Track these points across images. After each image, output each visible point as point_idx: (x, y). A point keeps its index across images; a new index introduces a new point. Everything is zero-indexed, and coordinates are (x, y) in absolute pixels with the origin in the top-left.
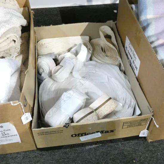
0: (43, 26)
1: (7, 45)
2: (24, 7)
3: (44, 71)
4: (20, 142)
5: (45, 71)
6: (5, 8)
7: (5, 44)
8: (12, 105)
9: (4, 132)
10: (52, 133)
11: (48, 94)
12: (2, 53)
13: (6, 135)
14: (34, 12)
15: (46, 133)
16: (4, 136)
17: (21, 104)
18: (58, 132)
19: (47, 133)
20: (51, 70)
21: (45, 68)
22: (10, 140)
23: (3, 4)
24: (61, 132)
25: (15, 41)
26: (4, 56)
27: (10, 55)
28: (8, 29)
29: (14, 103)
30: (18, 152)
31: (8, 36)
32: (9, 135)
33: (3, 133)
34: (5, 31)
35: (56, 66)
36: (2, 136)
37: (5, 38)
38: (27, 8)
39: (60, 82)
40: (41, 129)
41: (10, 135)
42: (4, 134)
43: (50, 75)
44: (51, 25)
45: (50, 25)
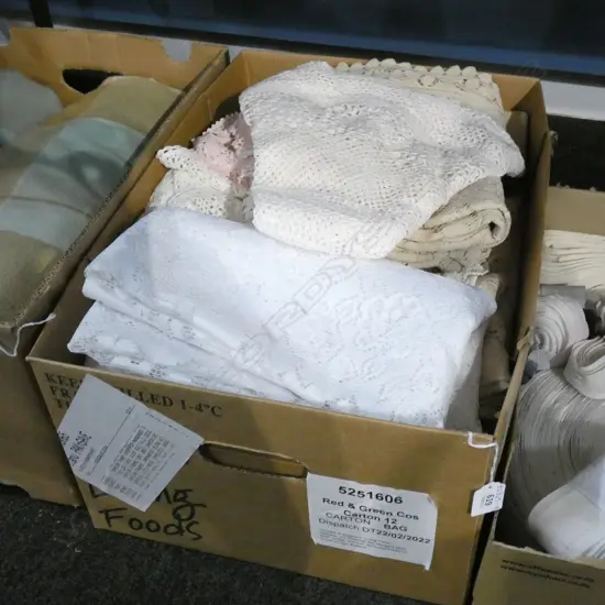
0: (563, 185)
1: (465, 235)
2: (516, 109)
3: (542, 345)
4: (427, 568)
5: (547, 347)
6: (463, 105)
7: (461, 229)
8: (470, 444)
9: (397, 518)
10: (553, 576)
11: (541, 429)
12: (441, 256)
13: (394, 531)
14: (556, 137)
15: (531, 570)
16: (389, 531)
17: (497, 450)
18: (575, 580)
19: (536, 571)
20: (570, 348)
21: (552, 335)
22: (398, 549)
23: (458, 90)
24: (588, 583)
25: (492, 226)
26: (442, 267)
27: (463, 266)
28: (473, 181)
29: (476, 440)
30: (399, 594)
31: (477, 207)
32: (403, 533)
33: (390, 521)
34: (465, 186)
35: (590, 338)
36: (383, 529)
37: (466, 212)
38: (523, 115)
39: (589, 399)
40: (521, 549)
41: (408, 533)
42: (392, 526)
43: (562, 365)
44: (593, 189)
45: (588, 189)
